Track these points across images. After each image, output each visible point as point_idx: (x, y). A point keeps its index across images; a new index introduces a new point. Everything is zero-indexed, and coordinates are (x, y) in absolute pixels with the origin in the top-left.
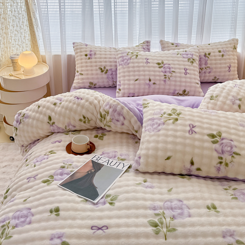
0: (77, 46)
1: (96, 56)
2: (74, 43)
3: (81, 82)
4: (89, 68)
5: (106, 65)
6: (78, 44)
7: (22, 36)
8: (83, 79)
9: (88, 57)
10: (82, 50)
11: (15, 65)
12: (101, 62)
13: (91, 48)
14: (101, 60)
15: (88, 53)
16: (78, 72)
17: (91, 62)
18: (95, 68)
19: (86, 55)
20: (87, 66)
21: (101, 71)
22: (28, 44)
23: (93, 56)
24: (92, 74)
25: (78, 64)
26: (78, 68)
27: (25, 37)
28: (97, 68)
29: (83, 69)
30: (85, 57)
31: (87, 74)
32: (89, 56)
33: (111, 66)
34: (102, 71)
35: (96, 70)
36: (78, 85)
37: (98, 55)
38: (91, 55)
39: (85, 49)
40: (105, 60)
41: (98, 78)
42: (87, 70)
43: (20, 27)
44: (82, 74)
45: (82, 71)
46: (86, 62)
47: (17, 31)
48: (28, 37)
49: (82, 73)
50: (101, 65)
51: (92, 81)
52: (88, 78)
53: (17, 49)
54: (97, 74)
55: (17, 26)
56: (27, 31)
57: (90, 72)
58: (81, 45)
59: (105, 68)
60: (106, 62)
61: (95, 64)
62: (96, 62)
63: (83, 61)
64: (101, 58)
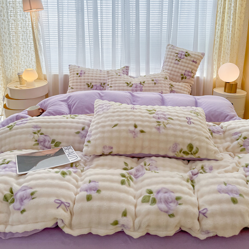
0: (72, 67)
1: (85, 75)
2: (69, 66)
5: (92, 82)
7: (29, 59)
9: (78, 75)
10: (75, 70)
11: (21, 80)
12: (88, 79)
13: (82, 69)
15: (79, 72)
16: (70, 86)
18: (83, 84)
20: (77, 82)
22: (34, 65)
23: (83, 75)
25: (70, 81)
26: (70, 83)
27: (32, 59)
28: (85, 84)
29: (74, 84)
30: (76, 75)
31: (77, 88)
32: (80, 74)
33: (96, 82)
34: (89, 86)
37: (87, 74)
39: (77, 70)
40: (92, 78)
43: (28, 51)
44: (73, 88)
46: (77, 79)
47: (26, 55)
48: (34, 59)
50: (88, 82)
54: (85, 89)
57: (79, 87)
58: (75, 67)
59: (91, 84)
60: (92, 79)
61: (83, 81)
62: (84, 79)
63: (75, 78)
64: (88, 76)
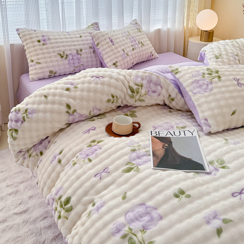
0: (24, 32)
1: (50, 41)
2: (17, 30)
3: (40, 71)
4: (46, 55)
5: (65, 50)
6: (24, 30)
8: (42, 68)
9: (41, 43)
10: (32, 36)
12: (58, 47)
13: (42, 33)
14: (57, 45)
15: (40, 38)
16: (32, 61)
17: (47, 48)
18: (53, 54)
19: (39, 41)
20: (43, 54)
21: (60, 56)
23: (48, 42)
24: (52, 62)
25: (30, 52)
26: (31, 57)
28: (56, 54)
29: (39, 57)
30: (38, 43)
31: (46, 62)
32: (43, 41)
33: (70, 50)
34: (62, 57)
35: (56, 56)
36: (37, 75)
37: (53, 39)
38: (44, 40)
39: (35, 35)
40: (62, 44)
41: (58, 65)
42: (45, 58)
44: (40, 63)
45: (38, 59)
46: (41, 49)
49: (39, 61)
50: (60, 51)
51: (52, 69)
52: (48, 67)
54: (57, 61)
57: (49, 60)
58: (28, 31)
59: (64, 53)
60: (64, 46)
61: (52, 50)
62: (53, 48)
63: (37, 48)
64: (57, 43)
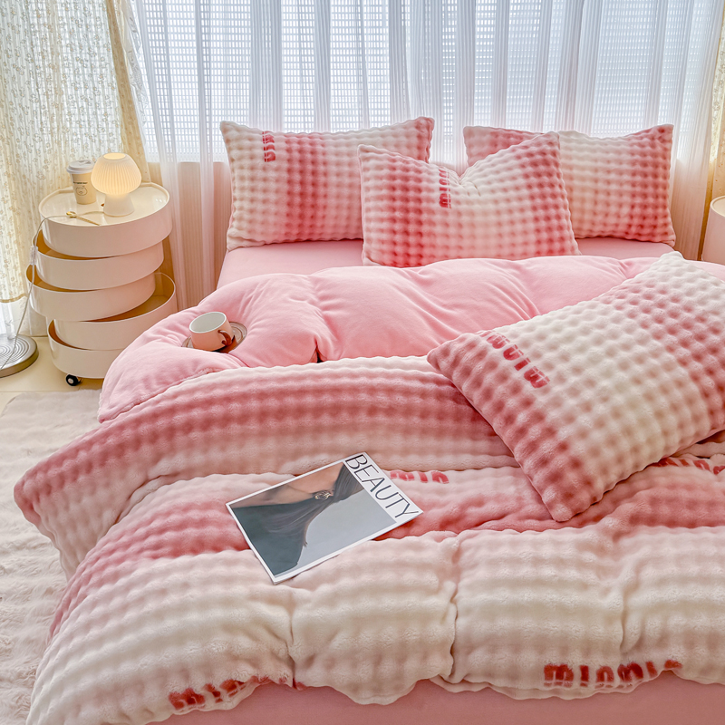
7: (99, 112)
11: (81, 190)
22: (114, 133)
27: (106, 114)
43: (94, 88)
47: (86, 100)
48: (114, 114)
53: (85, 147)
55: (86, 87)
56: (111, 99)
